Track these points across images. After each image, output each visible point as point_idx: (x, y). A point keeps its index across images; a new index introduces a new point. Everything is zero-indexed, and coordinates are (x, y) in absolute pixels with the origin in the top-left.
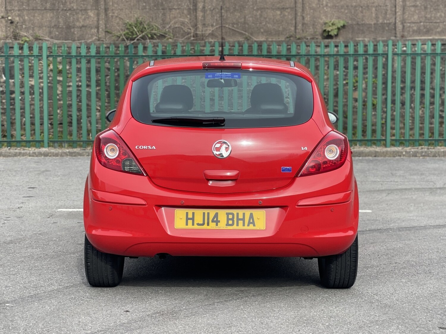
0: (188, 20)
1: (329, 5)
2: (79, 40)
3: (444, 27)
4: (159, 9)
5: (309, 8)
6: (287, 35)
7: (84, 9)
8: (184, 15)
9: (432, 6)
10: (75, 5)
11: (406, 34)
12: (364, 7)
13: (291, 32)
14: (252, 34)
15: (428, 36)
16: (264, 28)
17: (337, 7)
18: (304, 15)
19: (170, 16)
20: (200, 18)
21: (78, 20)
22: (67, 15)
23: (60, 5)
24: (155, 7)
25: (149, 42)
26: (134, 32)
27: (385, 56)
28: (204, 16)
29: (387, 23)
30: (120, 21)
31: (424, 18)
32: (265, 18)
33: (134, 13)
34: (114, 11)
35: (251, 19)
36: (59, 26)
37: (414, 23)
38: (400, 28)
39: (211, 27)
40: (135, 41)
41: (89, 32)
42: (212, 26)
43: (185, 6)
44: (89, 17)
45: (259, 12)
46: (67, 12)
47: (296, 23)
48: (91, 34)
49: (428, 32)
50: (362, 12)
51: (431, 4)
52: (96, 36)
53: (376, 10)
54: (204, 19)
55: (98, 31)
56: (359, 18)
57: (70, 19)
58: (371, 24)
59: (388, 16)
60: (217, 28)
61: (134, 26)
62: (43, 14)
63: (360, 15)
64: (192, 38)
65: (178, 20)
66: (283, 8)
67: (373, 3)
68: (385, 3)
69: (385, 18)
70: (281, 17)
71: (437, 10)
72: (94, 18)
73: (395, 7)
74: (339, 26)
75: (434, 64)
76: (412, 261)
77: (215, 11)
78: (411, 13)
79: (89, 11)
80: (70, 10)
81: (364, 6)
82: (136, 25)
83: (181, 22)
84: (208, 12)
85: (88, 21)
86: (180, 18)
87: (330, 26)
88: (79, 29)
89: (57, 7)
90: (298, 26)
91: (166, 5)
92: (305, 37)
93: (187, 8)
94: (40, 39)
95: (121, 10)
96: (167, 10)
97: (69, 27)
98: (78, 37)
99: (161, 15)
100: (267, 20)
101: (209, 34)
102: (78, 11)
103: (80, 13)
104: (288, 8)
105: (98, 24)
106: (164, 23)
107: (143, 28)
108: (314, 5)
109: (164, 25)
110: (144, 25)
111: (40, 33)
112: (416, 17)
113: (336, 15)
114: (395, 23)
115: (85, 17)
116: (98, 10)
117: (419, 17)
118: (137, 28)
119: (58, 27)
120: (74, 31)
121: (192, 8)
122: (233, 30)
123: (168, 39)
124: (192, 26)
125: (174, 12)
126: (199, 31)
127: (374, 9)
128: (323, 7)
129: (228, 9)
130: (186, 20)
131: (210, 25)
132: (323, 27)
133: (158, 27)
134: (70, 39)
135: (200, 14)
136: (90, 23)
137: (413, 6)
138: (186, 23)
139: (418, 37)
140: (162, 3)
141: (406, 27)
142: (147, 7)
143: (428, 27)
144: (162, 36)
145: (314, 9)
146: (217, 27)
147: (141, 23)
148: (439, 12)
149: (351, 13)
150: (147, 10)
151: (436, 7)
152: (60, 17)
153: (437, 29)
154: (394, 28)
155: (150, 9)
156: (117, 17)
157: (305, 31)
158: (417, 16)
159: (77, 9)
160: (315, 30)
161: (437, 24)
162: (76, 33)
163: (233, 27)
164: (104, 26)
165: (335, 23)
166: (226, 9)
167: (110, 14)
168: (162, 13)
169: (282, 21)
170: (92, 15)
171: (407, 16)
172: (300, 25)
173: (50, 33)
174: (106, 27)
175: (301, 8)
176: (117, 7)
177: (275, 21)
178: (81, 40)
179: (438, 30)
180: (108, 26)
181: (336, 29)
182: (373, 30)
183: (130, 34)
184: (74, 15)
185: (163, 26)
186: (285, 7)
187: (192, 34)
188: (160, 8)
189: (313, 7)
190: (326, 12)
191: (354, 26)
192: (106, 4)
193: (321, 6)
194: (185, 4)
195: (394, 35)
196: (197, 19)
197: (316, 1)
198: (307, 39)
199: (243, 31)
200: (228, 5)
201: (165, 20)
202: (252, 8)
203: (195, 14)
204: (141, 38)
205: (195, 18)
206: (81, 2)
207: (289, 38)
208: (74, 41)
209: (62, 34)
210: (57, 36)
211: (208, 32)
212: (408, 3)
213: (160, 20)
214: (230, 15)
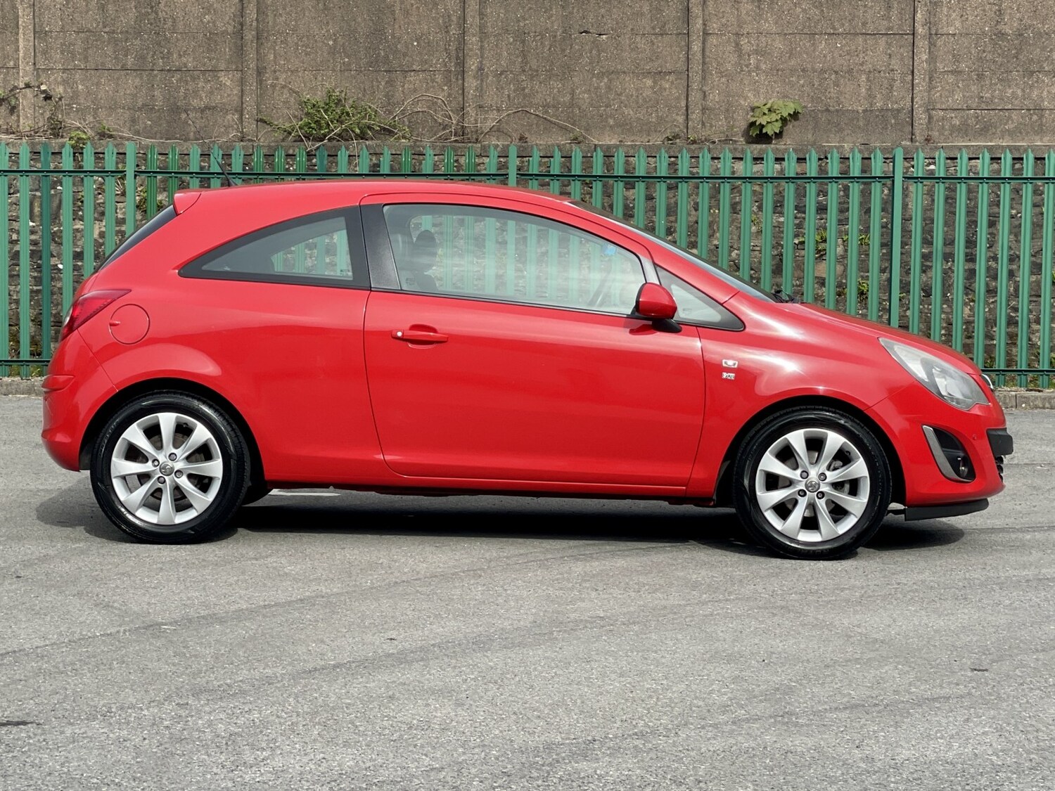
0: (444, 96)
1: (763, 67)
2: (195, 139)
3: (1021, 120)
4: (380, 71)
5: (717, 73)
6: (668, 134)
7: (210, 68)
8: (435, 84)
9: (994, 73)
10: (191, 59)
11: (935, 134)
12: (841, 73)
13: (676, 126)
14: (587, 130)
15: (985, 140)
16: (616, 116)
17: (780, 73)
18: (705, 88)
19: (403, 86)
20: (472, 92)
21: (196, 93)
22: (173, 83)
23: (158, 59)
24: (370, 66)
25: (355, 145)
26: (323, 122)
27: (889, 182)
28: (480, 89)
29: (892, 110)
30: (291, 96)
31: (977, 100)
32: (619, 95)
33: (323, 80)
34: (278, 74)
35: (586, 96)
36: (154, 105)
37: (954, 110)
38: (922, 121)
39: (495, 112)
40: (325, 141)
41: (220, 121)
42: (499, 110)
43: (439, 66)
44: (222, 86)
45: (606, 80)
46: (173, 77)
47: (687, 107)
48: (224, 126)
49: (985, 130)
50: (837, 84)
51: (993, 68)
52: (237, 130)
53: (868, 79)
54: (481, 96)
55: (241, 120)
56: (831, 98)
57: (178, 92)
58: (857, 112)
59: (895, 93)
60: (508, 116)
61: (323, 108)
62: (118, 79)
63: (833, 91)
64: (454, 138)
65: (423, 96)
66: (660, 72)
67: (862, 64)
68: (889, 64)
69: (888, 97)
70: (655, 92)
71: (1005, 82)
72: (232, 90)
73: (913, 72)
74: (785, 114)
75: (996, 203)
76: (932, 581)
77: (506, 77)
78: (947, 87)
79: (223, 74)
80: (178, 70)
81: (842, 71)
82: (326, 107)
83: (427, 101)
84: (490, 78)
85: (219, 97)
86: (427, 90)
87: (764, 114)
88: (199, 115)
89: (151, 64)
90: (693, 113)
91: (394, 62)
92: (708, 139)
93: (443, 69)
94: (111, 136)
95: (294, 71)
96: (398, 73)
97: (175, 110)
98: (195, 133)
99: (383, 83)
100: (623, 98)
101: (492, 128)
102: (196, 73)
103: (201, 76)
104: (670, 73)
105: (242, 103)
106: (390, 104)
107: (342, 113)
108: (729, 67)
109: (389, 108)
110: (344, 106)
111: (110, 123)
112: (958, 96)
113: (777, 89)
114: (912, 110)
115: (211, 88)
116: (242, 71)
117: (964, 96)
118: (329, 113)
119: (153, 109)
120: (187, 118)
121: (453, 69)
122: (545, 119)
123: (398, 138)
124: (452, 110)
125: (412, 77)
126: (470, 122)
127: (864, 77)
128: (750, 72)
129: (535, 73)
130: (440, 97)
131: (494, 107)
132: (749, 116)
133: (376, 112)
134: (177, 136)
135: (471, 83)
136: (224, 101)
137: (952, 72)
138: (440, 102)
139: (963, 141)
140: (387, 57)
141: (935, 118)
142: (354, 67)
143: (986, 119)
144: (386, 132)
145: (730, 77)
146: (510, 112)
147: (338, 102)
148: (1010, 86)
149: (813, 85)
150: (353, 73)
151: (1005, 76)
152: (155, 86)
153: (1006, 124)
154: (908, 119)
155: (359, 72)
156: (283, 87)
157: (708, 125)
158: (961, 95)
159: (195, 69)
160: (732, 123)
161: (1007, 114)
162: (190, 122)
164: (255, 107)
165: (776, 107)
166: (530, 73)
167: (269, 82)
168: (387, 79)
169: (657, 102)
170: (228, 83)
171: (937, 95)
172: (698, 111)
173: (134, 121)
174: (259, 111)
175: (700, 72)
176: (284, 65)
177: (641, 101)
178: (202, 139)
179: (1007, 127)
180: (264, 107)
181: (777, 121)
182: (861, 123)
183: (313, 125)
184: (186, 82)
185: (387, 110)
186: (664, 70)
187: (453, 129)
188: (383, 69)
189: (727, 70)
190: (756, 82)
191: (820, 115)
192: (260, 57)
193: (745, 68)
194: (438, 60)
195: (910, 137)
196: (466, 94)
197: (733, 58)
198: (714, 142)
199: (569, 122)
200: (534, 64)
201: (393, 96)
202: (588, 71)
203: (460, 82)
204: (339, 135)
205: (460, 92)
206: (203, 52)
207: (671, 140)
208: (186, 140)
209: (160, 125)
210: (149, 128)
211: (490, 124)
212: (940, 66)
213: (380, 95)
214: (539, 87)
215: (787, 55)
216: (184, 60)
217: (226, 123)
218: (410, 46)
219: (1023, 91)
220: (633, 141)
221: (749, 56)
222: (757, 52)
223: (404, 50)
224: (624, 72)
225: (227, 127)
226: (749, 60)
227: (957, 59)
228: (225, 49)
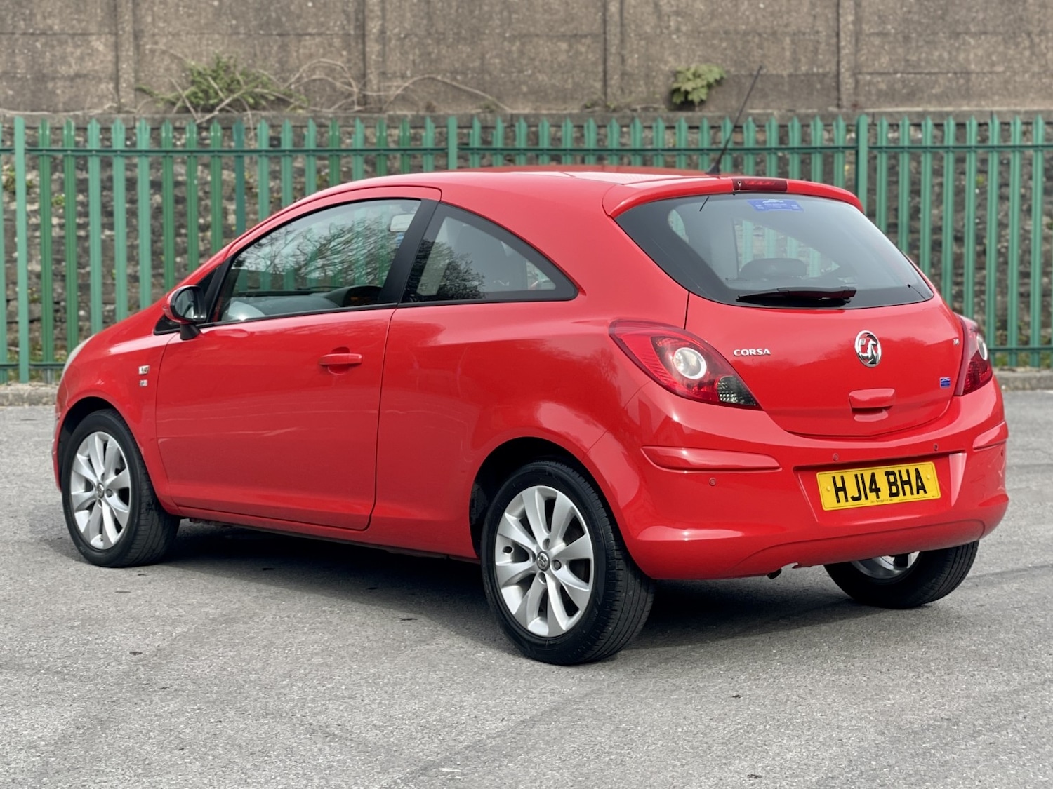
0: (343, 62)
1: (684, 29)
2: (66, 111)
3: (948, 84)
4: (272, 35)
5: (635, 35)
6: (586, 101)
7: (79, 32)
8: (333, 49)
9: (920, 35)
10: (57, 21)
11: (862, 99)
12: (765, 36)
13: (593, 93)
14: (499, 98)
15: (912, 106)
16: (530, 82)
17: (701, 35)
18: (624, 52)
19: (297, 51)
20: (374, 57)
21: (64, 59)
22: (36, 47)
23: (19, 21)
24: (261, 29)
25: (250, 116)
26: (211, 91)
27: (852, 152)
28: (382, 54)
29: (817, 75)
30: (172, 62)
31: (903, 63)
32: (532, 59)
33: (208, 45)
34: (157, 38)
35: (497, 61)
36: (16, 73)
37: (881, 74)
38: (848, 86)
39: (399, 79)
40: (216, 113)
41: (93, 90)
42: (403, 77)
43: (336, 29)
44: (93, 52)
45: (518, 44)
46: (37, 41)
47: (605, 72)
48: (98, 96)
49: (911, 97)
50: (760, 47)
51: (919, 29)
52: (113, 100)
53: (793, 42)
54: (384, 61)
55: (117, 89)
56: (754, 62)
57: (43, 58)
58: (782, 76)
59: (821, 57)
60: (414, 83)
61: (210, 75)
63: (757, 53)
64: (357, 108)
65: (319, 62)
66: (576, 35)
67: (787, 26)
68: (814, 26)
69: (813, 62)
70: (570, 57)
71: (932, 44)
72: (105, 56)
73: (838, 35)
74: (711, 80)
77: (411, 40)
78: (873, 50)
79: (94, 37)
80: (43, 33)
81: (766, 33)
82: (214, 75)
83: (325, 68)
84: (393, 42)
85: (90, 64)
86: (324, 56)
87: (689, 80)
88: (68, 83)
89: (11, 27)
90: (611, 79)
91: (287, 24)
92: (628, 106)
93: (341, 32)
95: (176, 35)
96: (292, 37)
98: (64, 104)
99: (275, 48)
100: (537, 63)
101: (397, 97)
102: (64, 37)
103: (70, 41)
104: (586, 36)
105: (118, 71)
106: (284, 70)
107: (232, 82)
108: (648, 29)
109: (283, 75)
110: (234, 73)
112: (885, 60)
113: (699, 53)
114: (838, 74)
115: (82, 53)
116: (116, 34)
117: (891, 60)
118: (218, 81)
119: (14, 77)
120: (55, 88)
121: (352, 32)
122: (454, 87)
123: (295, 108)
124: (353, 78)
125: (308, 41)
126: (372, 90)
127: (788, 40)
128: (670, 34)
129: (441, 37)
130: (339, 63)
131: (398, 74)
132: (670, 82)
133: (269, 79)
134: (45, 107)
135: (373, 48)
136: (97, 68)
137: (879, 34)
138: (338, 68)
139: (891, 107)
140: (279, 19)
141: (862, 83)
142: (242, 30)
143: (912, 84)
144: (281, 102)
145: (649, 40)
146: (415, 79)
147: (227, 69)
148: (936, 49)
149: (736, 48)
150: (241, 36)
151: (931, 37)
152: (17, 51)
153: (933, 88)
154: (834, 84)
155: (249, 35)
156: (164, 52)
157: (627, 91)
158: (887, 58)
159: (63, 32)
160: (652, 89)
161: (934, 78)
162: (59, 92)
163: (455, 79)
164: (133, 75)
165: (700, 71)
166: (436, 36)
167: (148, 47)
168: (280, 43)
169: (573, 67)
170: (101, 48)
171: (863, 58)
172: (616, 77)
174: (137, 80)
175: (618, 35)
176: (164, 27)
177: (555, 66)
178: (73, 110)
179: (934, 91)
180: (142, 74)
181: (703, 87)
182: (786, 88)
183: (200, 95)
184: (53, 47)
185: (281, 78)
186: (580, 33)
187: (355, 98)
188: (275, 33)
189: (646, 32)
190: (676, 45)
191: (743, 81)
192: (136, 20)
193: (665, 31)
194: (336, 24)
195: (836, 102)
196: (367, 59)
197: (653, 20)
198: (635, 110)
199: (480, 90)
200: (441, 26)
201: (286, 62)
202: (499, 34)
203: (360, 46)
204: (229, 105)
205: (361, 57)
206: (71, 13)
207: (588, 107)
208: (56, 111)
209: (24, 95)
210: (11, 99)
211: (394, 92)
212: (866, 27)
213: (273, 61)
214: (447, 51)
215: (709, 17)
216: (49, 22)
217: (99, 92)
218: (304, 7)
219: (950, 53)
220: (549, 109)
221: (669, 16)
222: (677, 13)
223: (298, 11)
224: (537, 35)
225: (102, 97)
226: (669, 21)
227: (883, 19)
228: (96, 9)
